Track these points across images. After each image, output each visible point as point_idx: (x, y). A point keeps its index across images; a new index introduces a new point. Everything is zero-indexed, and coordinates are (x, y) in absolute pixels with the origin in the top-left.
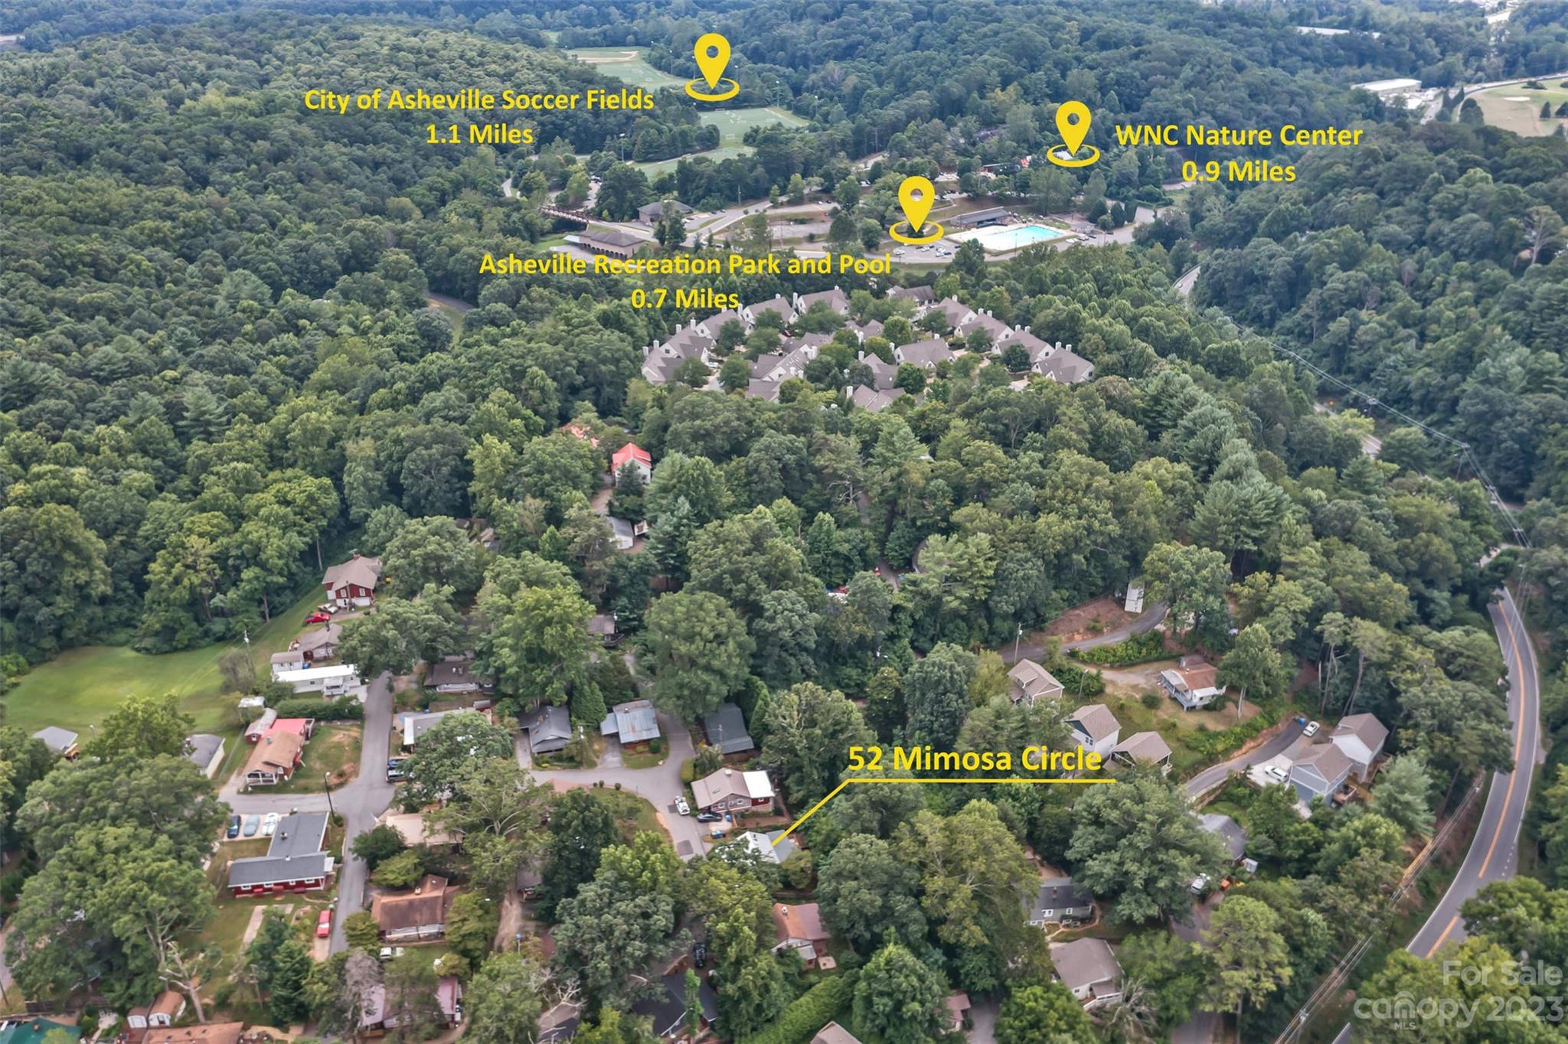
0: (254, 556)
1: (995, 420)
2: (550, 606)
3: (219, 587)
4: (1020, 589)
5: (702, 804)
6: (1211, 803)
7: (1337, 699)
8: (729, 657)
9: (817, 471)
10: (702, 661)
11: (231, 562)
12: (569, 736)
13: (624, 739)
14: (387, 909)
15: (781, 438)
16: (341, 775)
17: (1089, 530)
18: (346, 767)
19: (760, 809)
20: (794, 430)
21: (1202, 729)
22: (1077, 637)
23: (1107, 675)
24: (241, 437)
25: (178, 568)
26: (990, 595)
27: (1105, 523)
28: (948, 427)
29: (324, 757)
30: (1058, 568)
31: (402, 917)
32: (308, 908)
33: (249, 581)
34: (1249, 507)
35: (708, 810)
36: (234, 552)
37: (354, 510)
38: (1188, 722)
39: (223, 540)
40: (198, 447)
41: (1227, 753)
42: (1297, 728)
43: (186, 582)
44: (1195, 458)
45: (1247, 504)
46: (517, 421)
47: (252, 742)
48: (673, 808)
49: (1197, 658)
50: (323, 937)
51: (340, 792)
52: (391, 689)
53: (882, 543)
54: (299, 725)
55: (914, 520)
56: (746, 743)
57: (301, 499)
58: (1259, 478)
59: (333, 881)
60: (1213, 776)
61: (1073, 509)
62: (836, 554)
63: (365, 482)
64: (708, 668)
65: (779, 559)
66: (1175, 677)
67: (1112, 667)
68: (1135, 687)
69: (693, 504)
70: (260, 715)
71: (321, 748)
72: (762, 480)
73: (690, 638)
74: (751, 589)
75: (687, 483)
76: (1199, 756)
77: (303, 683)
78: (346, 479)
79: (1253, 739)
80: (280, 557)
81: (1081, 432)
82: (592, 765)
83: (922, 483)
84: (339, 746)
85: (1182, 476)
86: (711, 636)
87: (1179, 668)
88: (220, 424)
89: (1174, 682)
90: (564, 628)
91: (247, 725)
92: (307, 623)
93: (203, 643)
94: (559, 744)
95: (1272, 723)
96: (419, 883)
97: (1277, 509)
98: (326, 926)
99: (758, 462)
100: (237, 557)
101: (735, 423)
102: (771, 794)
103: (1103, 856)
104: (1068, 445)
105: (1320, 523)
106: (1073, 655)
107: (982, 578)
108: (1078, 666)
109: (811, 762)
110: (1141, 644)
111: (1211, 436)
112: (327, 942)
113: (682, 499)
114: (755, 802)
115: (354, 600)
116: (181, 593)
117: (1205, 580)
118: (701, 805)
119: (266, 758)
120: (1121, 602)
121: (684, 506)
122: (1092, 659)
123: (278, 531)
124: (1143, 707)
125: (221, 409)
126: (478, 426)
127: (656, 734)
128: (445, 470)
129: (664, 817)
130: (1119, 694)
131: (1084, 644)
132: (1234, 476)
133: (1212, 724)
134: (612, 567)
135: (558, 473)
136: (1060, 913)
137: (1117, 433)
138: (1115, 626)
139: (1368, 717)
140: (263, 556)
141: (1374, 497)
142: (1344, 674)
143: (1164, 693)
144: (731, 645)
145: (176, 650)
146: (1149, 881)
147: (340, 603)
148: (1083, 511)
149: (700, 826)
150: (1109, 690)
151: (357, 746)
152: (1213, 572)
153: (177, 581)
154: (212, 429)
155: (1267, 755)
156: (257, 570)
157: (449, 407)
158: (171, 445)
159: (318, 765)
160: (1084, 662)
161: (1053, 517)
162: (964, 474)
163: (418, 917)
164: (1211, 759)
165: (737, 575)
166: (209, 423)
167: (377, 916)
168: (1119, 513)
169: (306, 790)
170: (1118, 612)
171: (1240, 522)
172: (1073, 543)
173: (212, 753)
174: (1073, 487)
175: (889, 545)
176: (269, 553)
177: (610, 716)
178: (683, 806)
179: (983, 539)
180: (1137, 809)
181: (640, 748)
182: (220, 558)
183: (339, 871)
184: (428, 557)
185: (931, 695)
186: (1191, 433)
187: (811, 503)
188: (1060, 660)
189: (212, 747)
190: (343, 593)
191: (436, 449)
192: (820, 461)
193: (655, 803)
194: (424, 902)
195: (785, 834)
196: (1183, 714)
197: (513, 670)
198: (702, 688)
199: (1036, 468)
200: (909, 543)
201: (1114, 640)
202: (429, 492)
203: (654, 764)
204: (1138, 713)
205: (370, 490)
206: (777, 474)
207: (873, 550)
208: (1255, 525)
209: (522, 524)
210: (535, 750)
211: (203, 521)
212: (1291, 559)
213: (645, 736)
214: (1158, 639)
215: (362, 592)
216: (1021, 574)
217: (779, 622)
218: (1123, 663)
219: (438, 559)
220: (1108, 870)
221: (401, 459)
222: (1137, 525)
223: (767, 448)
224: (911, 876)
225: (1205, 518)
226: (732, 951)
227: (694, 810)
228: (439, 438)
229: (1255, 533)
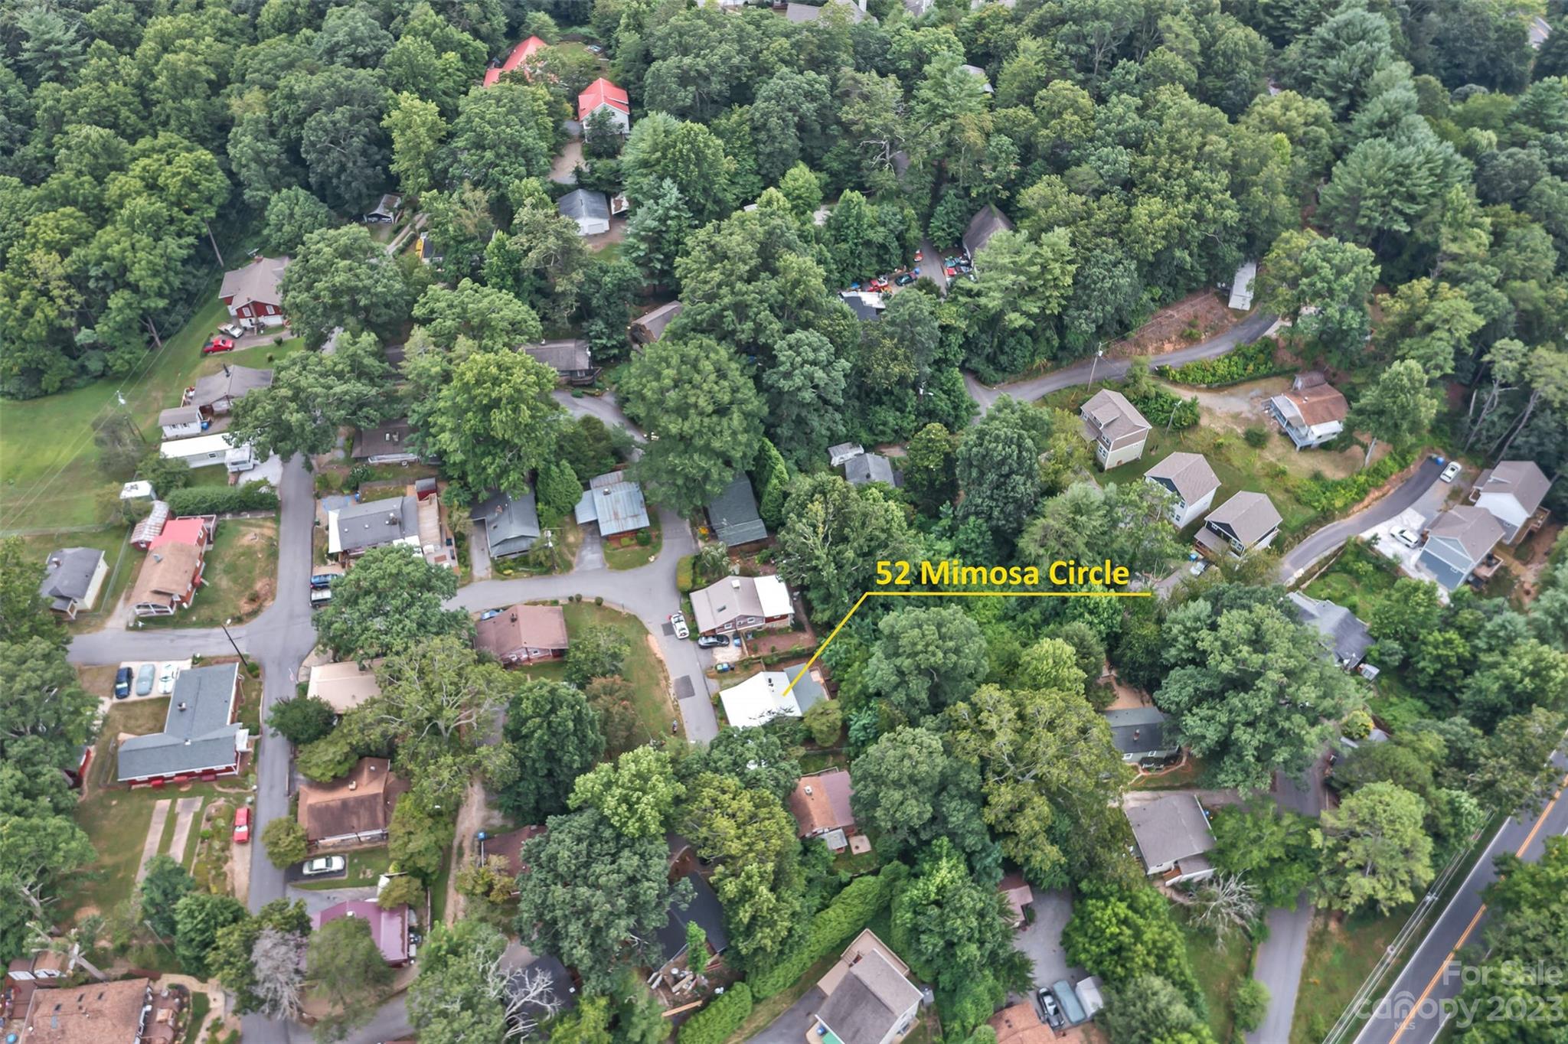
0: (119, 277)
1: (1080, 38)
2: (496, 382)
3: (86, 319)
4: (1103, 302)
5: (705, 624)
6: (1323, 575)
7: (1490, 438)
8: (734, 434)
9: (846, 128)
10: (699, 442)
11: (92, 284)
12: (536, 533)
13: (606, 530)
14: (316, 812)
15: (799, 79)
16: (254, 599)
17: (1199, 216)
18: (259, 586)
19: (776, 625)
20: (815, 64)
21: (1317, 477)
22: (1168, 347)
23: (1205, 399)
24: (101, 78)
25: (25, 298)
26: (1065, 308)
27: (1221, 206)
28: (1014, 47)
29: (231, 569)
30: (1152, 270)
31: (336, 819)
32: (221, 802)
33: (120, 310)
34: (1407, 175)
35: (712, 633)
36: (93, 272)
37: (248, 194)
38: (1300, 467)
39: (78, 252)
40: (46, 90)
41: (1345, 511)
42: (1434, 470)
43: (39, 315)
44: (1334, 87)
45: (1405, 170)
46: (451, 56)
47: (141, 550)
48: (668, 629)
49: (1317, 377)
50: (242, 842)
51: (255, 623)
52: (309, 467)
53: (926, 218)
54: (196, 527)
55: (967, 190)
56: (756, 530)
57: (174, 185)
58: (1423, 129)
59: (249, 760)
60: (1324, 542)
61: (1180, 187)
62: (868, 243)
63: (257, 157)
64: (707, 450)
65: (796, 283)
66: (1289, 407)
67: (1210, 388)
68: (1236, 417)
69: (682, 190)
70: (147, 512)
71: (228, 555)
72: (773, 139)
73: (682, 411)
74: (759, 329)
75: (675, 161)
76: (1312, 512)
77: (201, 456)
78: (231, 151)
79: (1377, 487)
80: (156, 274)
81: (1188, 55)
82: (568, 566)
83: (980, 142)
84: (249, 552)
85: (1317, 120)
86: (710, 409)
87: (1296, 393)
88: (75, 54)
89: (1288, 414)
90: (516, 410)
91: (132, 525)
92: (206, 353)
93: (80, 382)
94: (524, 545)
95: (1404, 465)
96: (352, 774)
97: (1441, 177)
98: (245, 829)
99: (766, 115)
100: (98, 279)
101: (736, 60)
102: (790, 610)
103: (1204, 712)
104: (1171, 77)
105: (1487, 181)
106: (1161, 373)
107: (1056, 287)
108: (1167, 388)
109: (841, 584)
110: (1247, 358)
111: (1360, 58)
112: (248, 848)
113: (668, 182)
114: (769, 620)
115: (262, 319)
116: (36, 327)
117: (1345, 289)
118: (703, 628)
119: (155, 586)
120: (1225, 296)
121: (671, 191)
122: (1184, 378)
123: (146, 240)
124: (1244, 446)
125: (72, 34)
126: (397, 71)
127: (644, 522)
128: (357, 142)
129: (657, 643)
130: (1217, 427)
131: (1174, 356)
132: (1387, 126)
133: (1333, 472)
134: (580, 285)
135: (503, 149)
136: (1140, 756)
137: (1236, 52)
138: (1216, 331)
139: (1530, 466)
140: (131, 278)
141: (1556, 137)
142: (1504, 409)
143: (1271, 427)
144: (736, 419)
145: (45, 394)
146: (1264, 753)
147: (245, 323)
148: (1193, 190)
149: (703, 652)
150: (1204, 421)
151: (273, 552)
152: (1356, 280)
153: (28, 312)
154: (64, 63)
155: (1392, 511)
156: (127, 294)
157: (355, 41)
158: (12, 91)
159: (224, 582)
160: (1175, 382)
161: (1156, 204)
162: (1035, 128)
163: (355, 822)
164: (1326, 516)
165: (741, 310)
166: (58, 55)
167: (304, 822)
168: (1238, 189)
169: (212, 623)
170: (1219, 310)
171: (1392, 193)
172: (1178, 237)
173: (89, 575)
174: (1180, 152)
175: (935, 223)
176: (137, 273)
177: (586, 495)
178: (681, 627)
179: (1060, 236)
180: (1257, 659)
181: (625, 541)
182: (77, 280)
183: (257, 745)
184: (336, 292)
185: (992, 476)
186: (1330, 49)
187: (836, 165)
188: (1147, 384)
189: (89, 565)
190: (247, 312)
191: (340, 114)
192: (847, 114)
193: (645, 622)
194: (361, 801)
195: (804, 667)
196: (1295, 455)
197: (459, 457)
198: (699, 476)
199: (1133, 120)
200: (961, 220)
201: (1212, 351)
202: (343, 168)
203: (644, 562)
204: (1239, 455)
205: (265, 165)
206: (792, 131)
207: (915, 233)
208: (1411, 198)
209: (461, 227)
210: (495, 552)
211: (48, 224)
212: (1454, 248)
213: (631, 525)
214: (1269, 348)
215: (270, 310)
216: (1108, 284)
217: (798, 381)
218: (1223, 384)
219: (353, 291)
220: (1212, 735)
221: (300, 122)
222: (1261, 206)
223: (779, 96)
224: (969, 778)
225: (1348, 188)
226: (744, 915)
227: (694, 633)
228: (344, 97)
229: (1412, 209)
